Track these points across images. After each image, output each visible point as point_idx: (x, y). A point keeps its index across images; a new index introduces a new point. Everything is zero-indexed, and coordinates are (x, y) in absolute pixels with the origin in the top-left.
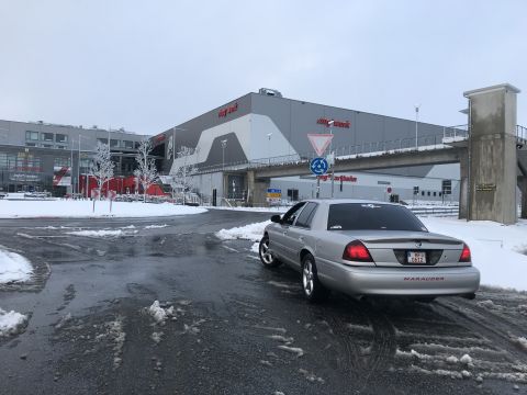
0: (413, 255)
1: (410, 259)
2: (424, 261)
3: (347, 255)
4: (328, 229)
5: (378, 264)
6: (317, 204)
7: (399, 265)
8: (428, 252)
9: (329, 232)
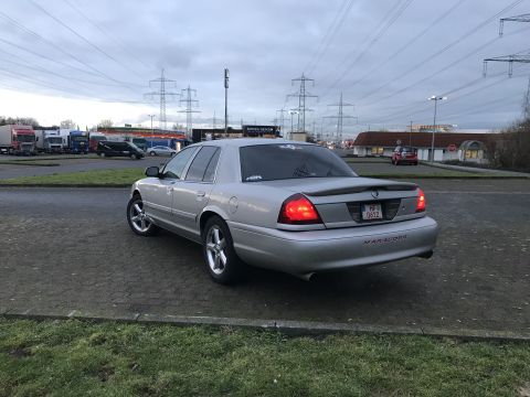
0: (367, 208)
1: (365, 216)
2: (381, 216)
3: (283, 217)
4: (244, 181)
5: (328, 225)
6: (219, 148)
7: (353, 223)
8: (384, 204)
9: (245, 185)
